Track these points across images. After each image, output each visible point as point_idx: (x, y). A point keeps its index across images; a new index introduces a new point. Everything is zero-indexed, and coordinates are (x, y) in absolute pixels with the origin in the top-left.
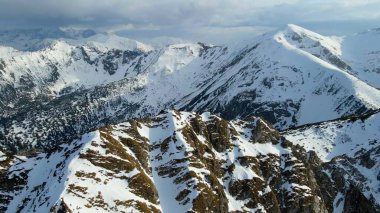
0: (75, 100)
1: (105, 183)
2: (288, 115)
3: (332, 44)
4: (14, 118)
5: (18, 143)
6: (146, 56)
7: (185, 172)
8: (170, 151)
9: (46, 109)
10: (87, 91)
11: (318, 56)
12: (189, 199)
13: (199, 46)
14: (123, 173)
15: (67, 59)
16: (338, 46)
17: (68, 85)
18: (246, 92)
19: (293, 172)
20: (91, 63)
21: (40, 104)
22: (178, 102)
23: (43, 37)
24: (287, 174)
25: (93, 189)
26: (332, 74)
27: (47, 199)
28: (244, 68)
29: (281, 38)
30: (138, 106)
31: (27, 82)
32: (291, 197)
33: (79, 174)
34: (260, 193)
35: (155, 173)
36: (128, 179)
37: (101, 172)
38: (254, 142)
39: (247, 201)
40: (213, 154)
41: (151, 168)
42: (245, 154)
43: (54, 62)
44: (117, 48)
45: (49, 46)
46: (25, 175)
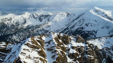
0: (30, 29)
1: (31, 52)
2: (93, 35)
3: (108, 13)
4: (14, 34)
5: (15, 41)
6: (51, 16)
7: (54, 50)
8: (51, 44)
9: (22, 31)
10: (34, 26)
11: (103, 17)
12: (55, 58)
13: (67, 13)
14: (36, 50)
15: (28, 17)
16: (110, 14)
17: (29, 24)
18: (80, 28)
19: (88, 52)
20: (35, 18)
21: (21, 30)
22: (60, 30)
23: (22, 11)
24: (86, 52)
25: (28, 53)
26: (108, 22)
27: (15, 56)
28: (80, 20)
29: (92, 11)
30: (48, 31)
31: (18, 24)
32: (87, 59)
33: (24, 49)
34: (78, 57)
35: (46, 50)
36: (38, 51)
37: (30, 49)
38: (77, 42)
39: (73, 59)
40: (64, 45)
41: (45, 49)
42: (73, 46)
43: (25, 18)
44: (43, 14)
45: (24, 14)
46: (11, 49)
